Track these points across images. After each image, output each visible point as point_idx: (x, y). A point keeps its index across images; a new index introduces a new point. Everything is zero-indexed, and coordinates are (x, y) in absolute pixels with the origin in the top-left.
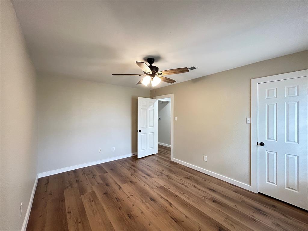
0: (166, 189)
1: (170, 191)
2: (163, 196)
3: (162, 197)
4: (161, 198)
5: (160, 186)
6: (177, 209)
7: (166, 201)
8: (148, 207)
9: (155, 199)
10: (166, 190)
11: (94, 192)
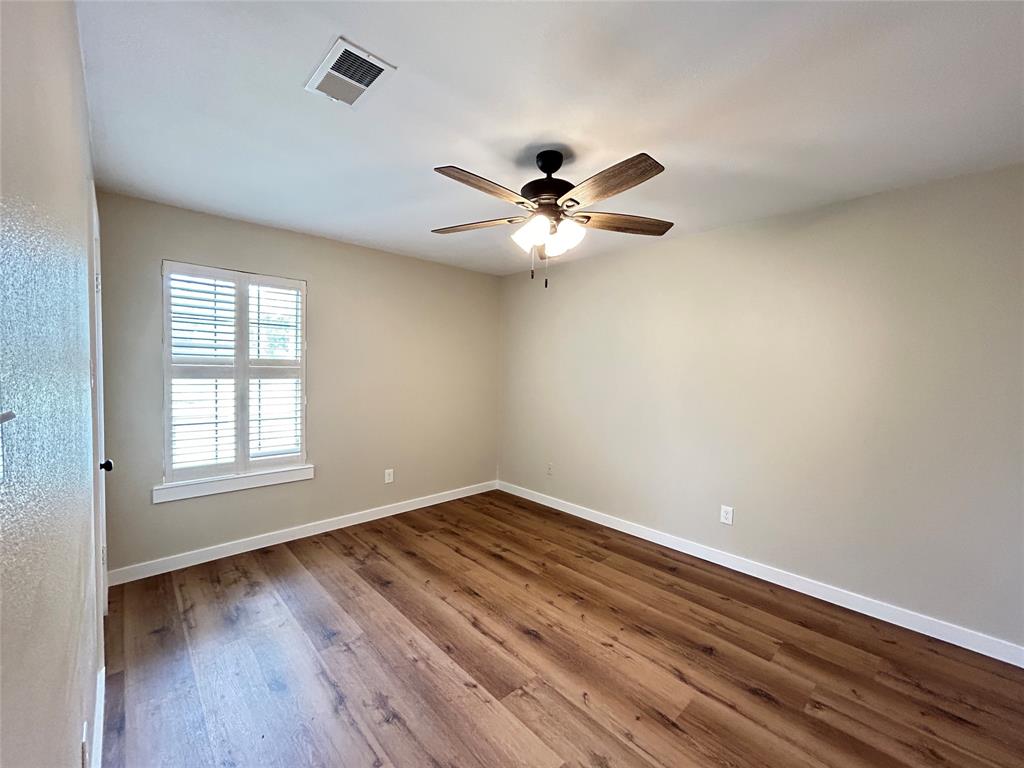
0: (481, 682)
1: (469, 671)
2: (496, 648)
3: (501, 643)
4: (504, 641)
5: (510, 696)
6: (460, 612)
7: (486, 630)
8: (540, 614)
9: (526, 637)
10: (485, 674)
11: (769, 660)
